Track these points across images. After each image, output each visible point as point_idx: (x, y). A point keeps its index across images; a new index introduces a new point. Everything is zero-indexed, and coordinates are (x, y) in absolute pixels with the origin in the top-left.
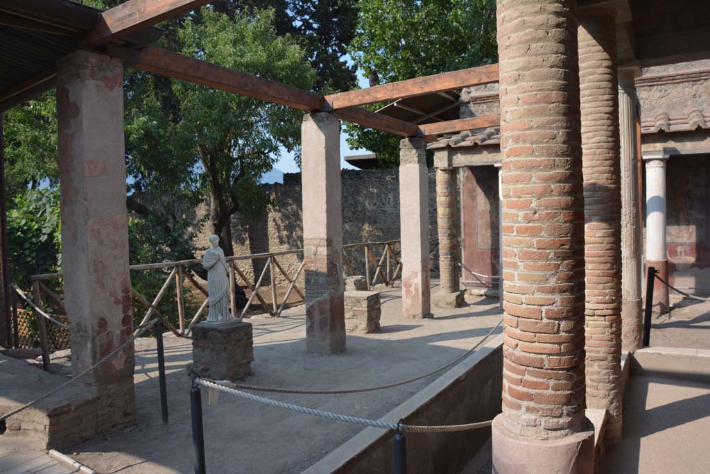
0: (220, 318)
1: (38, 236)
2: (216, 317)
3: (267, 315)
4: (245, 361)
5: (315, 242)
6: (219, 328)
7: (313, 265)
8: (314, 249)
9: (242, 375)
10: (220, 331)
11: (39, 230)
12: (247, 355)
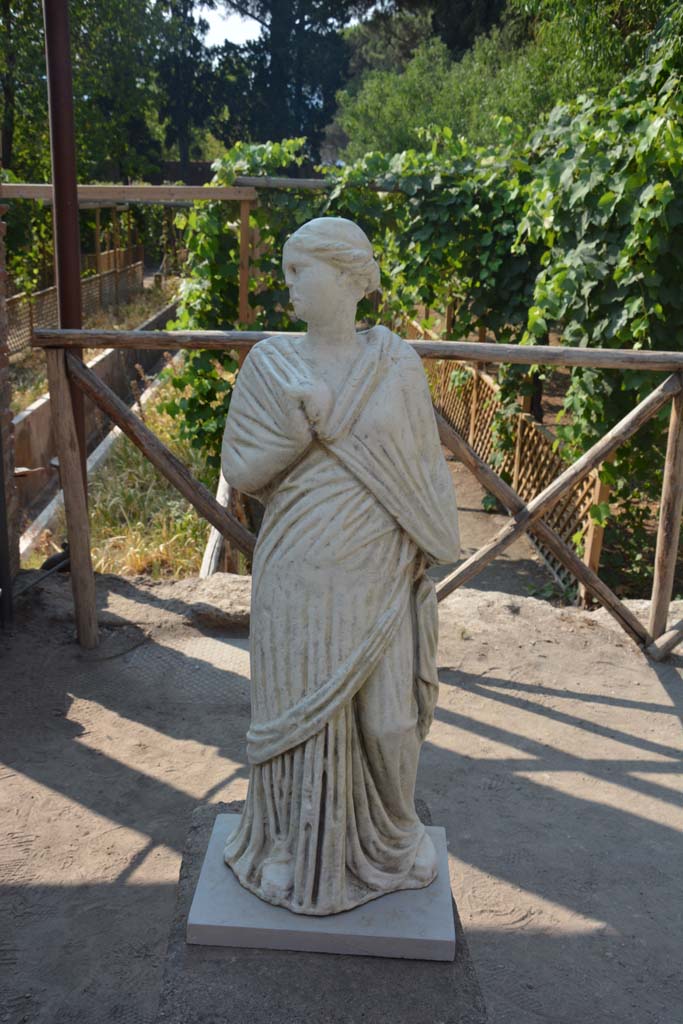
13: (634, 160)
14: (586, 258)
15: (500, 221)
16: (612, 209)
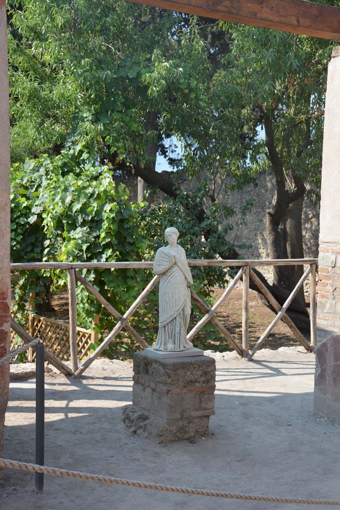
0: (170, 346)
1: (27, 216)
2: (165, 344)
3: (301, 348)
4: (200, 413)
5: (334, 248)
6: (163, 361)
7: (330, 281)
8: (333, 258)
9: (192, 434)
10: (164, 365)
11: (28, 208)
12: (203, 405)
13: (99, 194)
14: (84, 234)
15: (19, 217)
16: (94, 213)
